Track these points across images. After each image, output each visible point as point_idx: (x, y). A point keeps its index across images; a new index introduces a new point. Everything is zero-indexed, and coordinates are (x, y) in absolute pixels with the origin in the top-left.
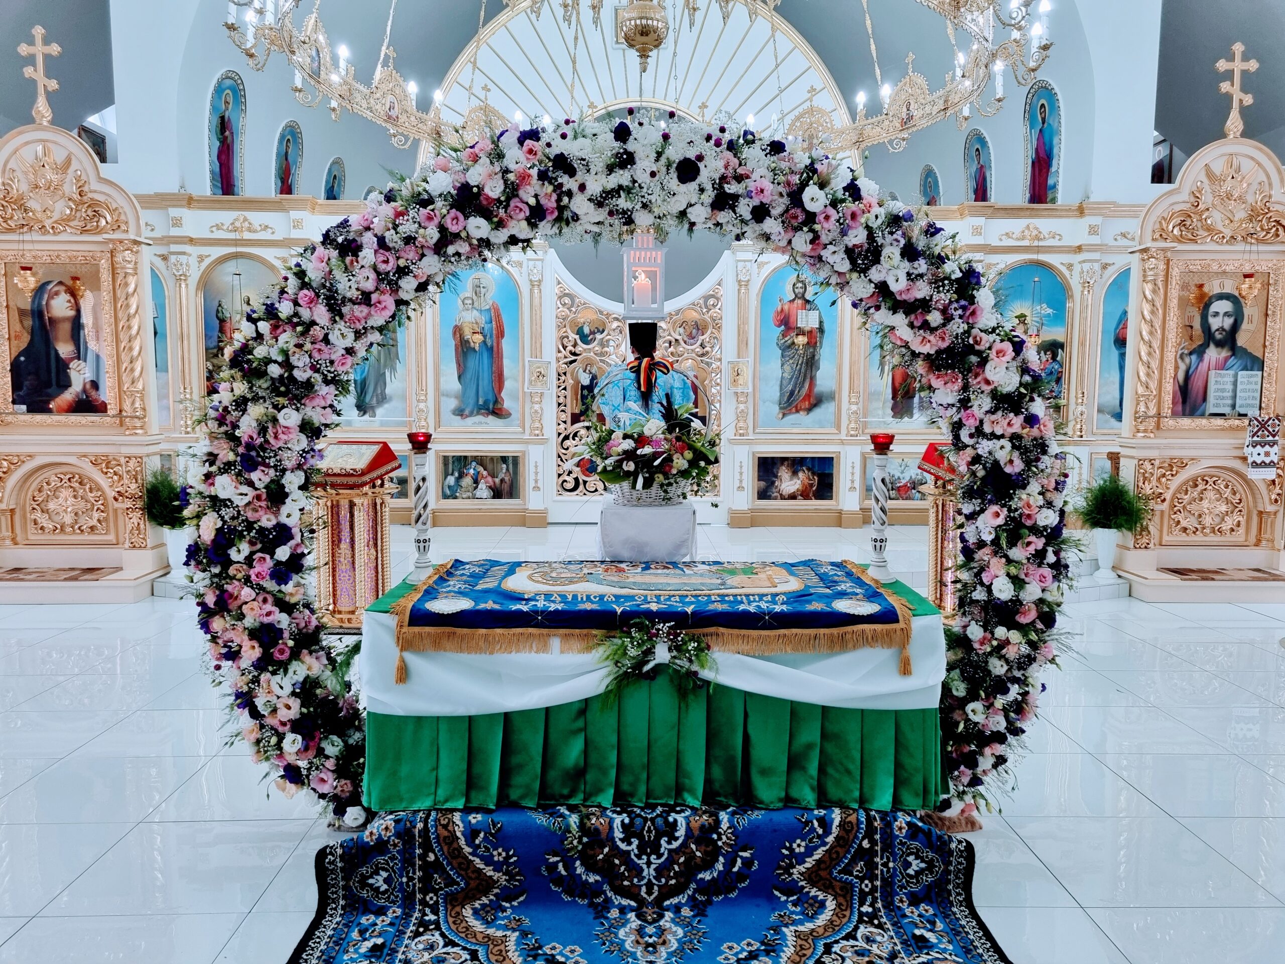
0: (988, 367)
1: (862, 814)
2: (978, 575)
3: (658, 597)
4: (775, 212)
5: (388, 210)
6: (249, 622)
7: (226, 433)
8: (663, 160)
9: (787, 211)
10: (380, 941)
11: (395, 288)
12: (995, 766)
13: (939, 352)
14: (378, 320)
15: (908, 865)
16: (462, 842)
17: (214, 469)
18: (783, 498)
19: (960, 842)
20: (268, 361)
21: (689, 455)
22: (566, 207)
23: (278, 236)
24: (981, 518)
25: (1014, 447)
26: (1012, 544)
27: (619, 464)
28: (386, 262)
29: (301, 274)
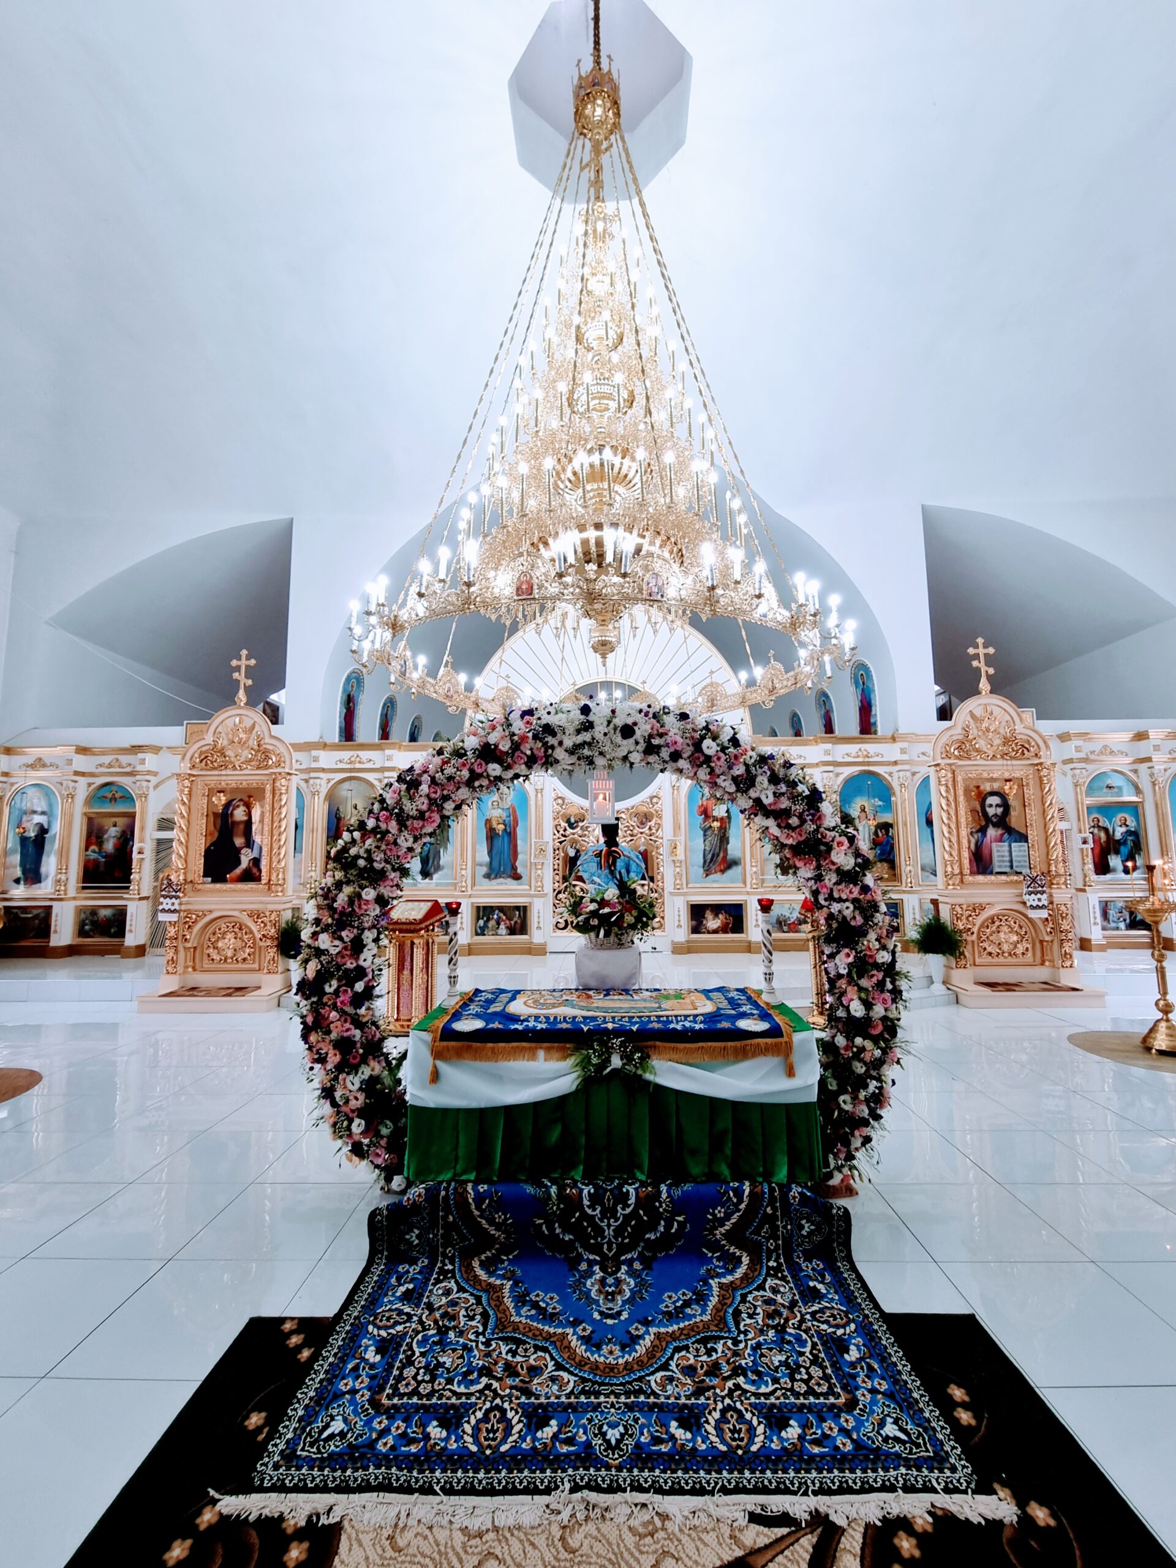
0: (833, 853)
1: (766, 1186)
2: (839, 998)
3: (613, 1018)
4: (685, 755)
5: (438, 760)
6: (333, 1036)
7: (327, 905)
8: (612, 726)
9: (692, 755)
10: (411, 1286)
11: (441, 808)
12: (863, 1144)
13: (799, 843)
14: (429, 829)
15: (803, 1227)
16: (473, 1207)
17: (318, 929)
18: (709, 932)
19: (839, 1208)
20: (357, 857)
21: (635, 913)
22: (551, 755)
23: (377, 766)
24: (838, 957)
25: (855, 908)
26: (860, 977)
27: (587, 920)
28: (436, 792)
29: (382, 801)
